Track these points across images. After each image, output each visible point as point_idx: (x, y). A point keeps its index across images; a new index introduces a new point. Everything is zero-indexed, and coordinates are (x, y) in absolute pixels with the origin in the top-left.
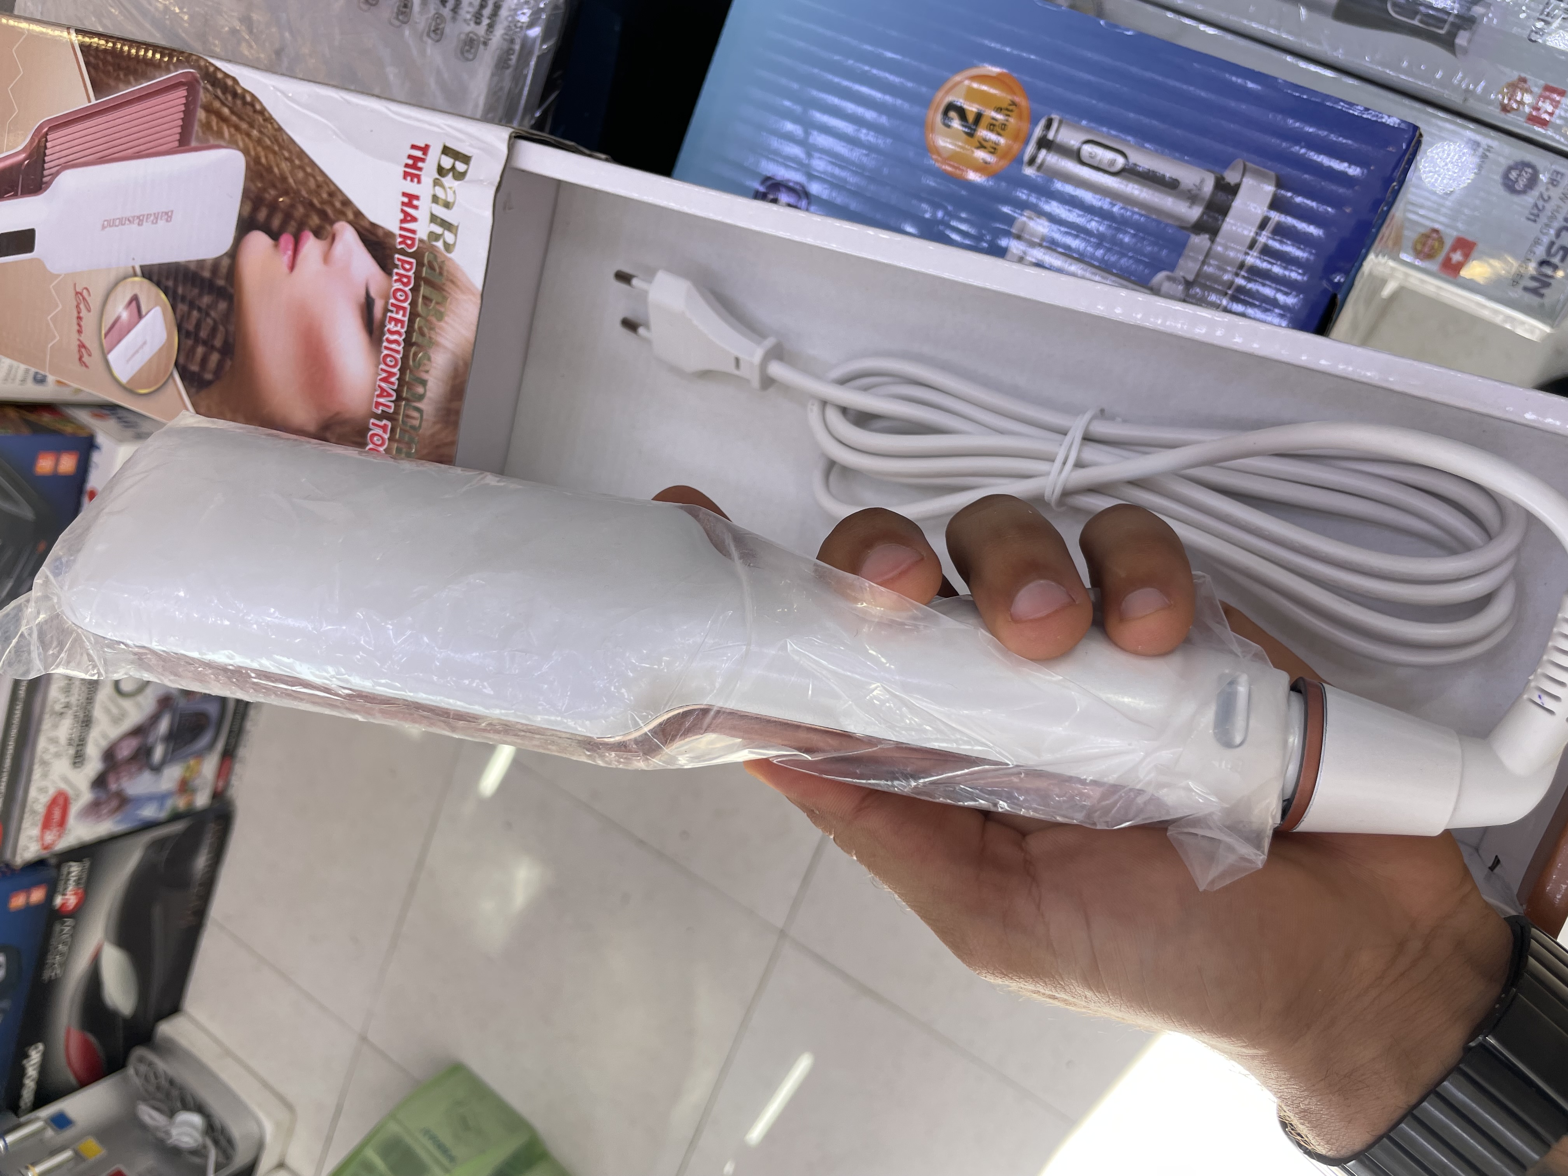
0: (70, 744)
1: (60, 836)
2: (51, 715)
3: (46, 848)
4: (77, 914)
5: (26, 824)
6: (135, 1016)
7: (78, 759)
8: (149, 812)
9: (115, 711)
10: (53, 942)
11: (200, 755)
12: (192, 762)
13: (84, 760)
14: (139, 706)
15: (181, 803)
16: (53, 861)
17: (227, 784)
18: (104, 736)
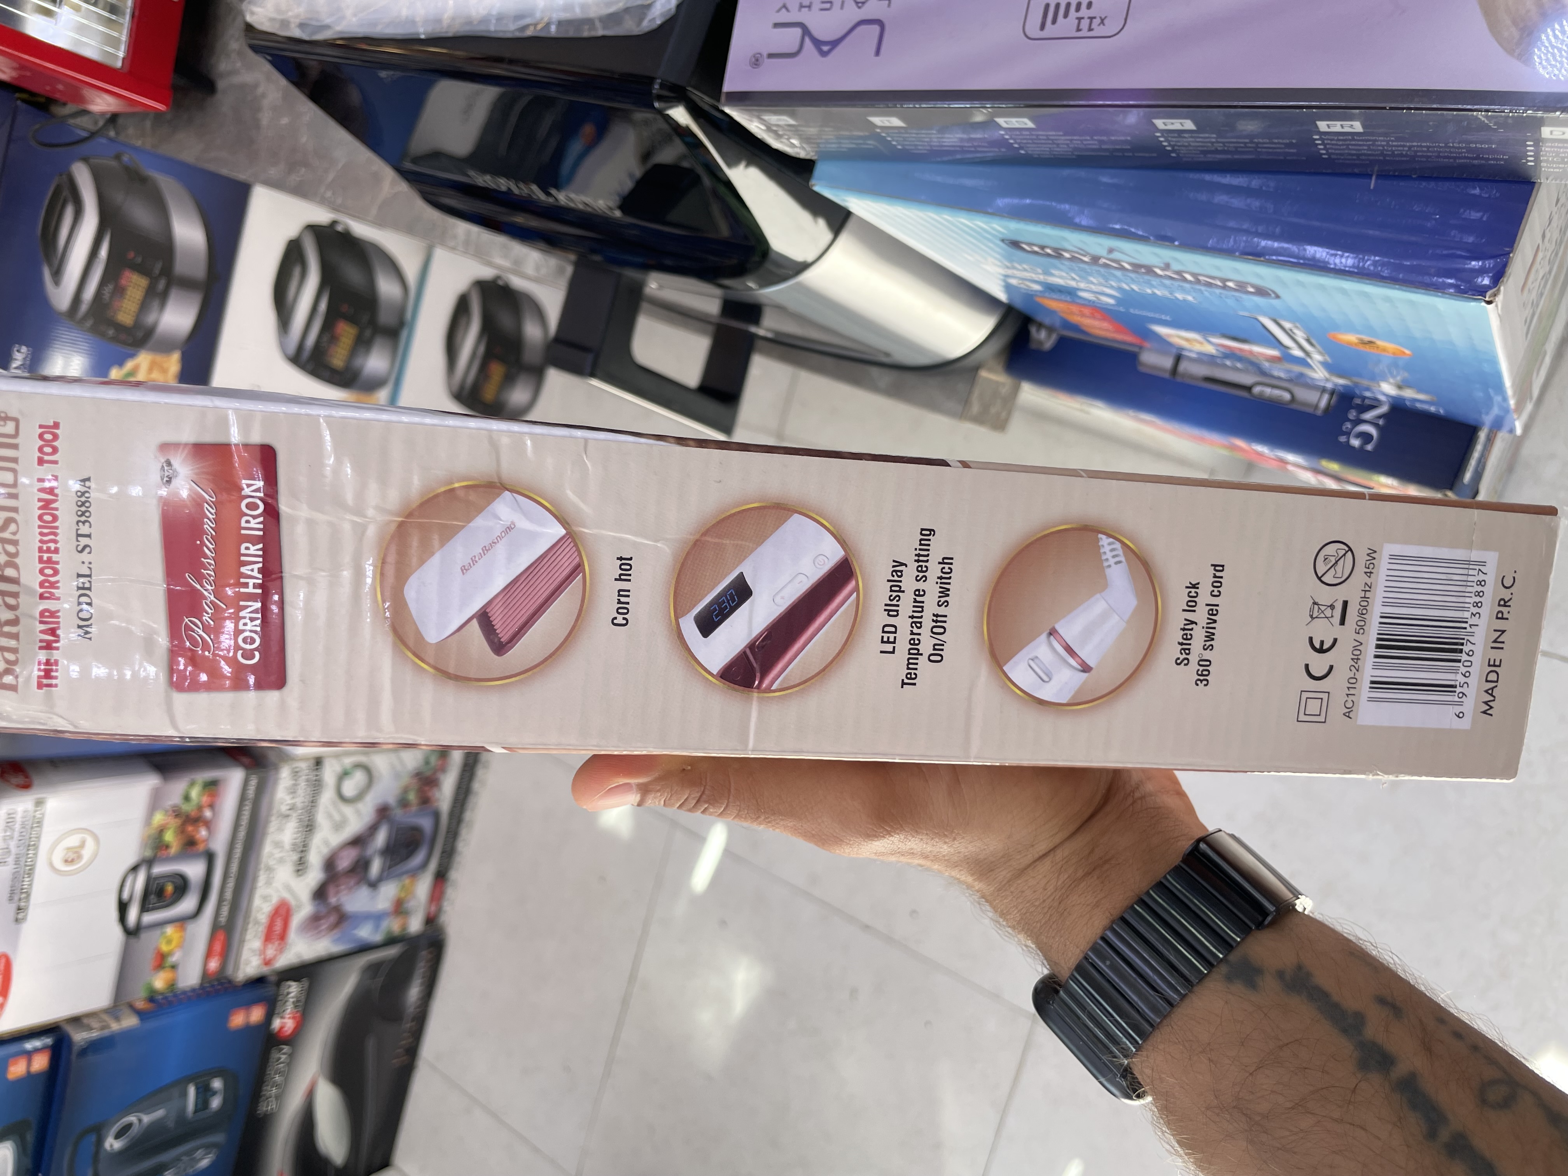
0: (294, 850)
1: (281, 950)
2: (278, 817)
3: (267, 963)
4: (292, 1040)
5: (249, 935)
6: (346, 1166)
7: (301, 867)
8: (366, 933)
9: (337, 817)
10: (270, 1071)
11: (415, 873)
12: (407, 881)
13: (307, 868)
14: (358, 812)
15: (394, 926)
16: (273, 979)
17: (439, 910)
18: (326, 842)
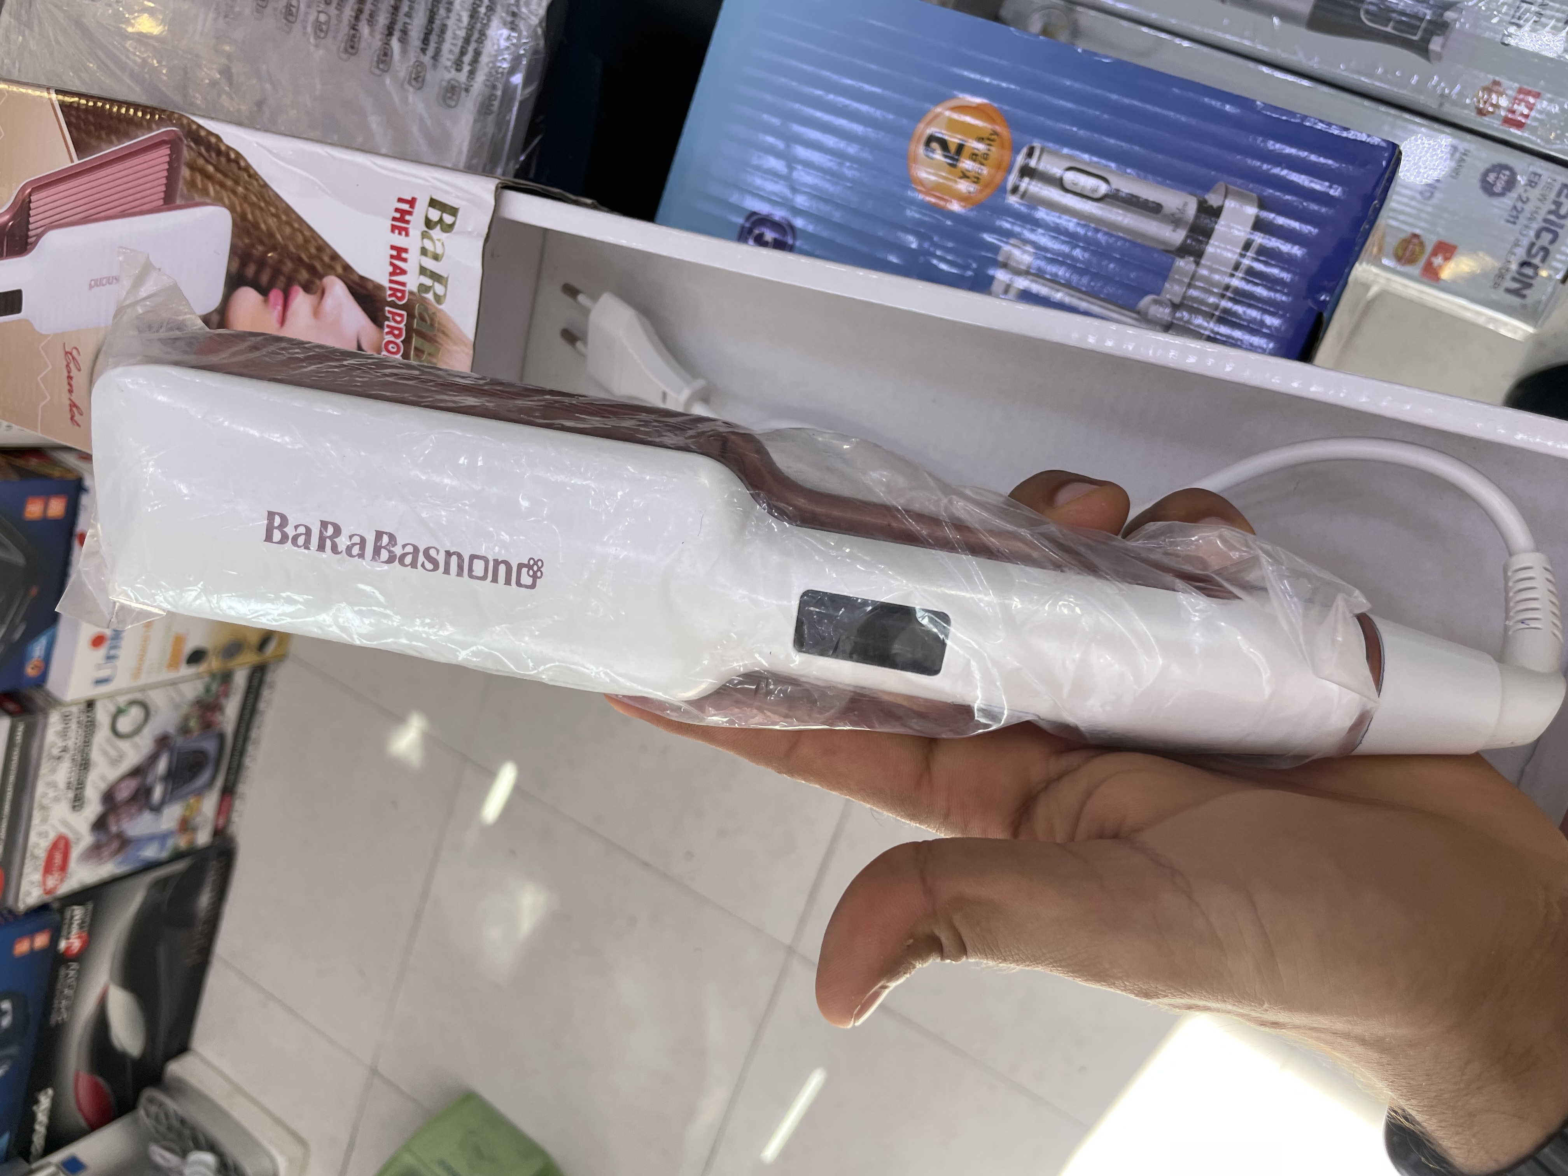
0: (68, 788)
1: (62, 881)
2: (49, 759)
3: (48, 892)
4: (82, 957)
5: (27, 869)
6: (144, 1056)
7: (78, 802)
8: (150, 852)
9: (113, 753)
10: (59, 986)
11: (200, 793)
12: (192, 800)
13: (83, 803)
14: (136, 746)
15: (182, 842)
16: (56, 905)
17: (228, 821)
18: (103, 778)
